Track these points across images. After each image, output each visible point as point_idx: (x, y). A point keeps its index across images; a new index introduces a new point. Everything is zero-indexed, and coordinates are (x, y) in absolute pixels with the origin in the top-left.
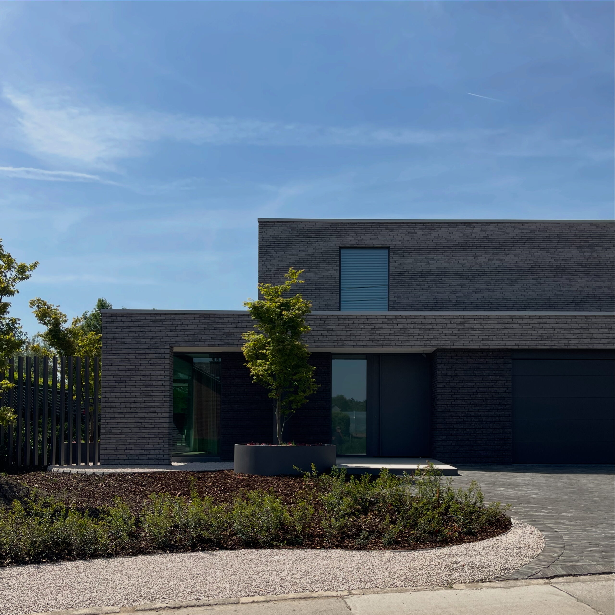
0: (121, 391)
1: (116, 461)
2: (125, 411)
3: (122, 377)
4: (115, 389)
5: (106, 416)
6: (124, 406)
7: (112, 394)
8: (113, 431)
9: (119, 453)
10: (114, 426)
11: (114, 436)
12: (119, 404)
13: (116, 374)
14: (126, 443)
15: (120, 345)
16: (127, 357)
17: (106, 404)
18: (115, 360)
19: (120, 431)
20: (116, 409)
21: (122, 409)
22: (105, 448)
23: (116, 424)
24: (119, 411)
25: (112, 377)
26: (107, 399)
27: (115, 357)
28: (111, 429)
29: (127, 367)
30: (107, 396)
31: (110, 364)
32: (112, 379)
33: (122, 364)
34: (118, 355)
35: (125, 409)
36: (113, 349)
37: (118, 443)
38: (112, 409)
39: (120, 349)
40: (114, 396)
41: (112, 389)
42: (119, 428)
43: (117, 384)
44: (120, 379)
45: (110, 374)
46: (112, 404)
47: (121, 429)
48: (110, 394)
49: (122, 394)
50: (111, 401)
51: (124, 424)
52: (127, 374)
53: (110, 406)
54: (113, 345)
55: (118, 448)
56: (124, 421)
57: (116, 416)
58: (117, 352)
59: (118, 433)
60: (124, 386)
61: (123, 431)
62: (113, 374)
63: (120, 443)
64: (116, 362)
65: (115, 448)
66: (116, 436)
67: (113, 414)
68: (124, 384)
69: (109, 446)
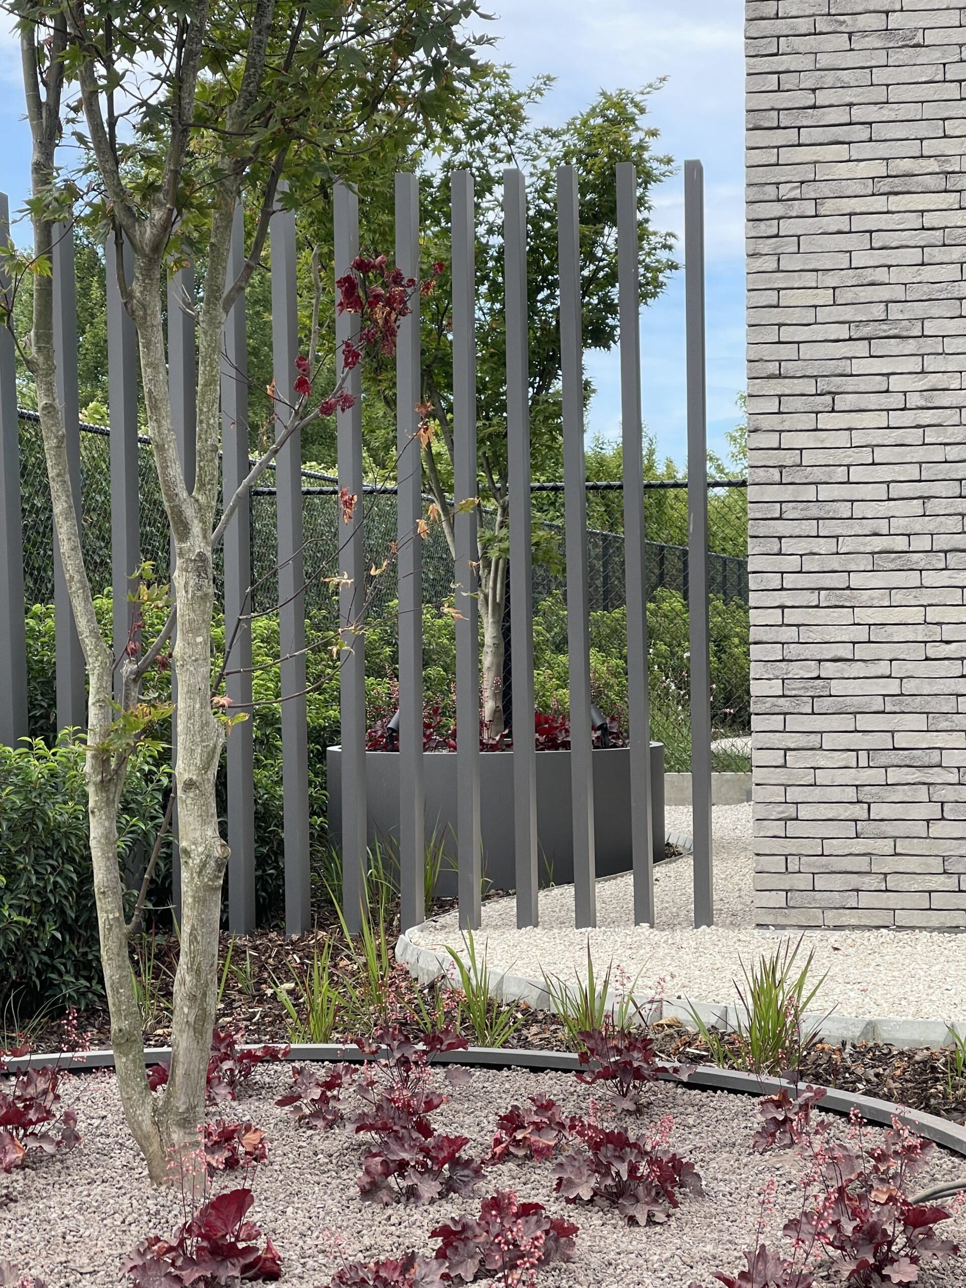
0: (896, 401)
1: (865, 899)
2: (923, 543)
3: (898, 293)
4: (850, 384)
5: (790, 581)
6: (916, 507)
7: (825, 420)
8: (836, 687)
9: (886, 846)
10: (845, 651)
11: (846, 722)
12: (880, 492)
13: (849, 277)
14: (937, 776)
15: (880, 58)
16: (929, 148)
17: (787, 493)
18: (843, 170)
19: (893, 687)
20: (857, 527)
21: (898, 525)
22: (791, 811)
23: (861, 633)
24: (878, 544)
25: (825, 297)
26: (790, 458)
27: (841, 151)
28: (829, 670)
29: (930, 220)
30: (788, 440)
31: (809, 208)
32: (823, 314)
33: (896, 203)
34: (862, 133)
35: (918, 525)
36: (822, 98)
37: (877, 776)
38: (827, 528)
39: (879, 94)
40: (842, 439)
41: (823, 385)
42: (883, 668)
43: (861, 348)
44: (878, 311)
45: (809, 279)
46: (825, 492)
47: (898, 669)
48: (808, 421)
49: (896, 419)
50: (818, 474)
51: (920, 633)
52: (928, 273)
53: (814, 511)
54: (824, 60)
55: (878, 811)
56: (915, 615)
57: (856, 580)
58: (858, 114)
59: (878, 704)
60: (914, 364)
61: (910, 687)
62: (831, 280)
63: (894, 775)
64: (855, 188)
65: (859, 811)
66: (864, 722)
67: (835, 563)
68: (911, 346)
69: (816, 794)
